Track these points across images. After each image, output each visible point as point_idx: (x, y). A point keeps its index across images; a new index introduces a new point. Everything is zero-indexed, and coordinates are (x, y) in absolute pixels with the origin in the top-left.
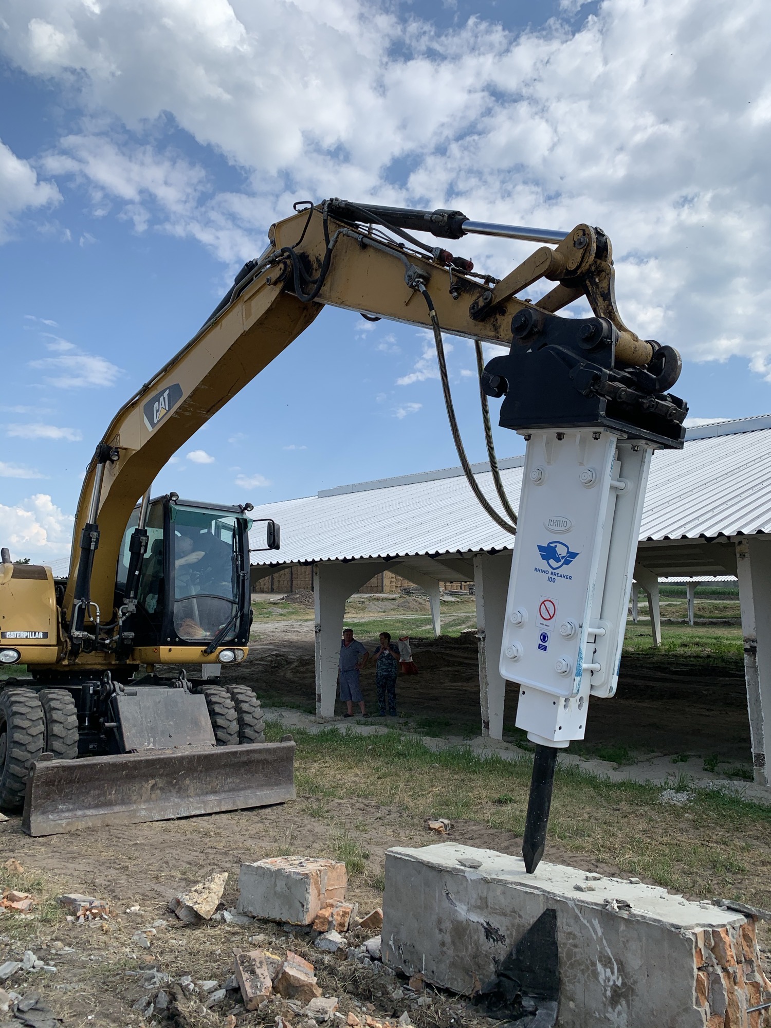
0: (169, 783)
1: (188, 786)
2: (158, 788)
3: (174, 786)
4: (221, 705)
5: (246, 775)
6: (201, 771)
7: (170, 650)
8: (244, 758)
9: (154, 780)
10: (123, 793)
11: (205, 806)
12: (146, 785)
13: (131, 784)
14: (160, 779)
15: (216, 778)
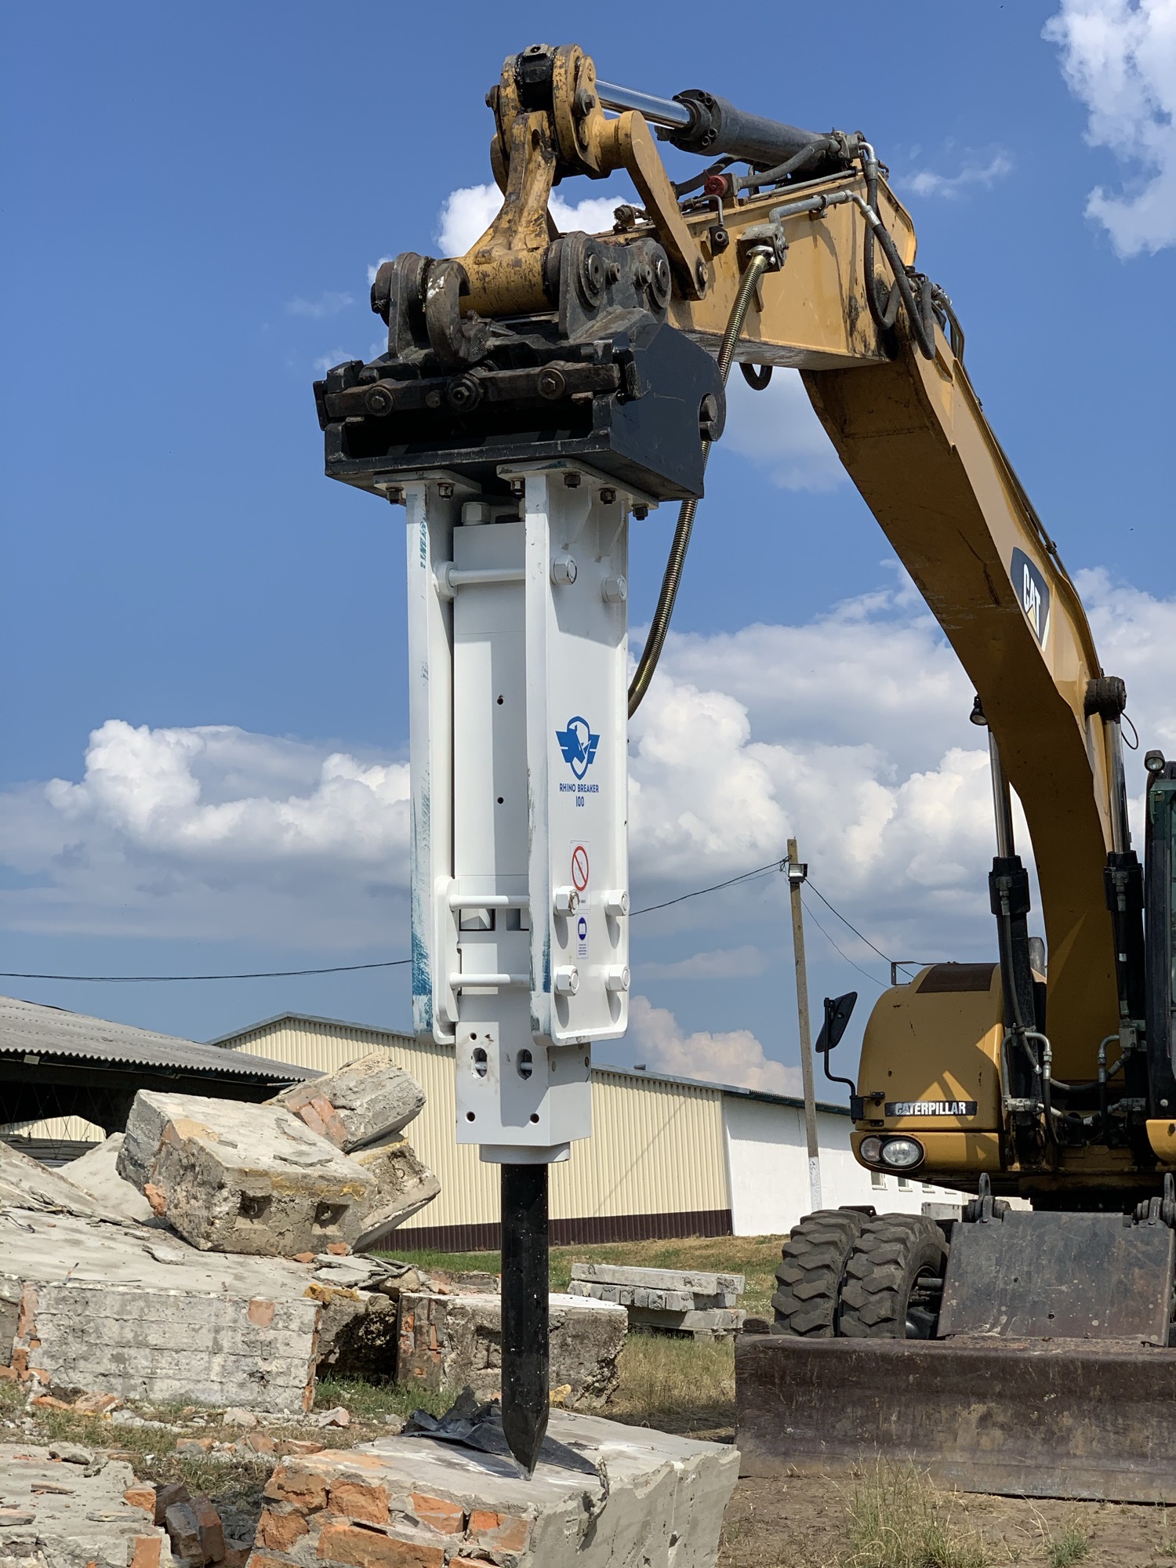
3: (1034, 1425)
9: (985, 1403)
10: (914, 1422)
11: (1107, 1482)
12: (965, 1413)
13: (931, 1406)
14: (997, 1403)
15: (1143, 1421)
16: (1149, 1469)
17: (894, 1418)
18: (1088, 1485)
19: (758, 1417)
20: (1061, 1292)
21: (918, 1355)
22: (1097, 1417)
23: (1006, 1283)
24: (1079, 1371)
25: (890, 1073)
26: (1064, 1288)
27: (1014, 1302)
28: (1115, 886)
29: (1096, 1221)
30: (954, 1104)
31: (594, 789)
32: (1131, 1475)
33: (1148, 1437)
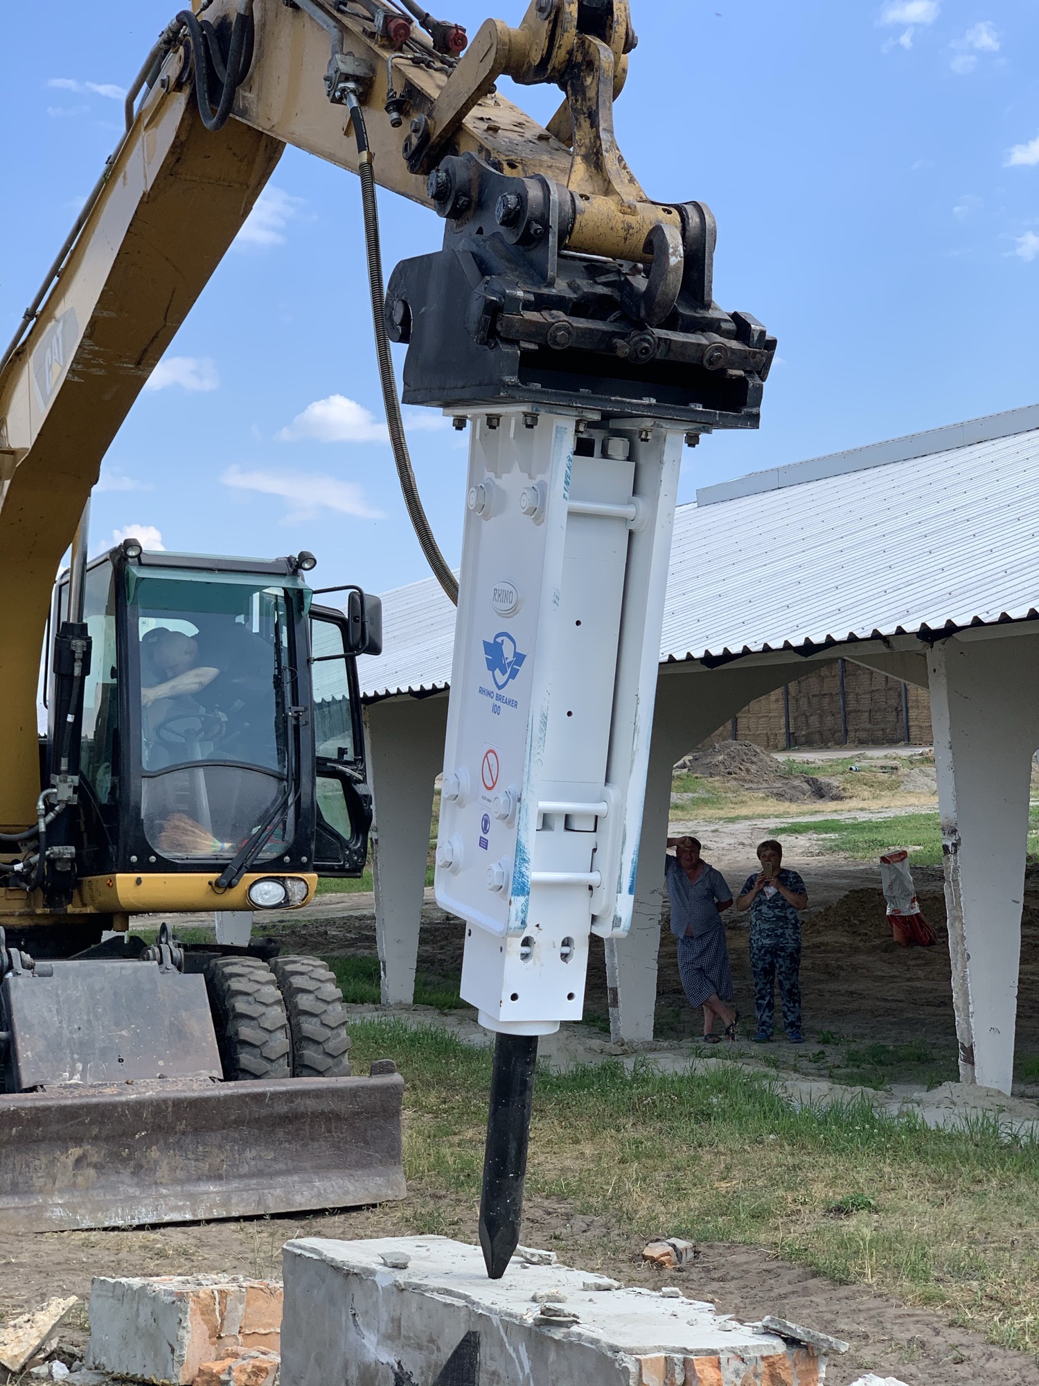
0: (115, 1156)
1: (156, 1162)
2: (89, 1165)
3: (124, 1161)
4: (251, 999)
5: (290, 1143)
6: (184, 1133)
7: (139, 881)
8: (282, 1108)
9: (81, 1147)
10: (14, 1170)
11: (192, 1204)
12: (63, 1158)
13: (31, 1155)
14: (93, 1145)
15: (220, 1147)
16: (225, 1188)
20: (121, 1037)
21: (23, 1109)
22: (181, 1148)
23: (71, 1032)
24: (170, 1109)
26: (124, 1033)
32: (212, 1195)
33: (223, 1161)
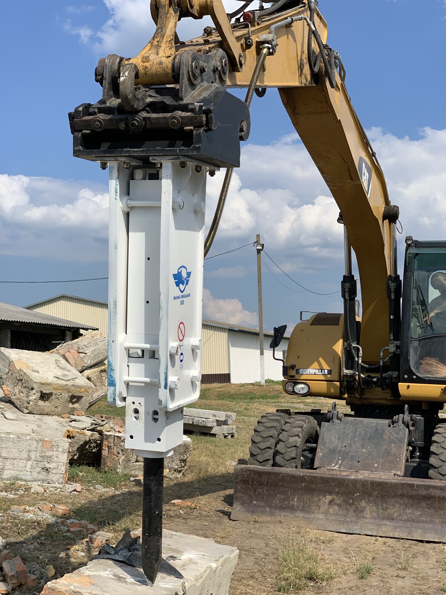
0: (345, 501)
1: (364, 508)
2: (335, 504)
3: (351, 505)
7: (408, 387)
9: (331, 496)
10: (303, 502)
11: (378, 529)
12: (324, 499)
13: (310, 496)
14: (336, 496)
15: (393, 505)
16: (395, 524)
17: (296, 500)
18: (370, 530)
19: (243, 497)
20: (363, 452)
21: (306, 476)
22: (375, 503)
23: (341, 447)
24: (369, 485)
25: (298, 357)
26: (364, 450)
27: (344, 455)
28: (391, 289)
29: (378, 423)
30: (323, 370)
31: (189, 295)
32: (388, 526)
33: (395, 512)
